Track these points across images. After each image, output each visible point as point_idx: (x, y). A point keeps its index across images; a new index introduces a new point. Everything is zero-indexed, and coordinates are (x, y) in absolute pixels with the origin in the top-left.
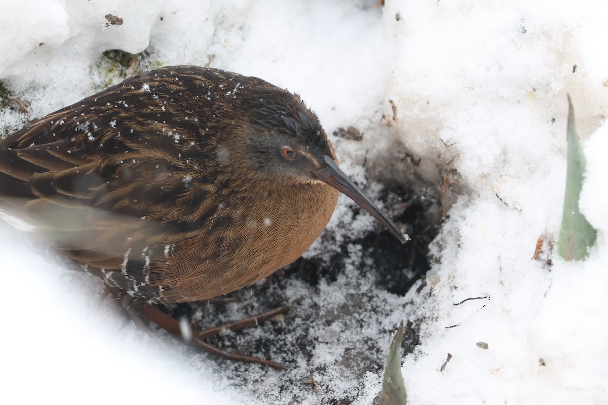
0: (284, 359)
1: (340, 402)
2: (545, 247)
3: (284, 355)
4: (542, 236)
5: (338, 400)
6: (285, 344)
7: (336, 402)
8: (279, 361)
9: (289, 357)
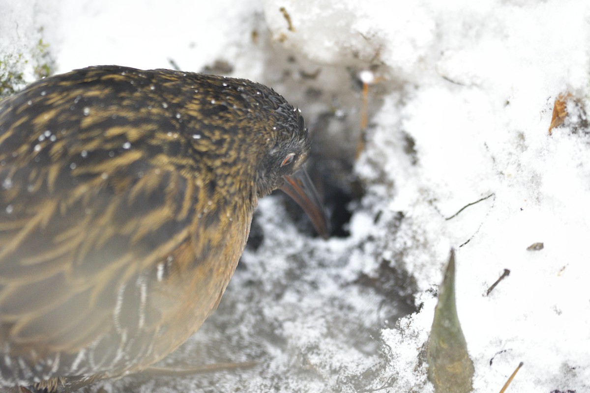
0: (249, 355)
1: (362, 377)
2: (571, 107)
3: (248, 351)
4: (561, 97)
5: (359, 375)
6: (241, 338)
7: (356, 378)
8: (244, 359)
9: (254, 351)
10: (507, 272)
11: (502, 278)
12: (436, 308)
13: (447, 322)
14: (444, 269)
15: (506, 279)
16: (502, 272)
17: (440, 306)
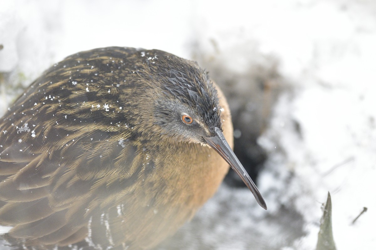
10: (365, 209)
11: (362, 213)
12: (319, 233)
13: (327, 242)
14: (324, 207)
15: (365, 213)
16: (362, 209)
17: (322, 232)
